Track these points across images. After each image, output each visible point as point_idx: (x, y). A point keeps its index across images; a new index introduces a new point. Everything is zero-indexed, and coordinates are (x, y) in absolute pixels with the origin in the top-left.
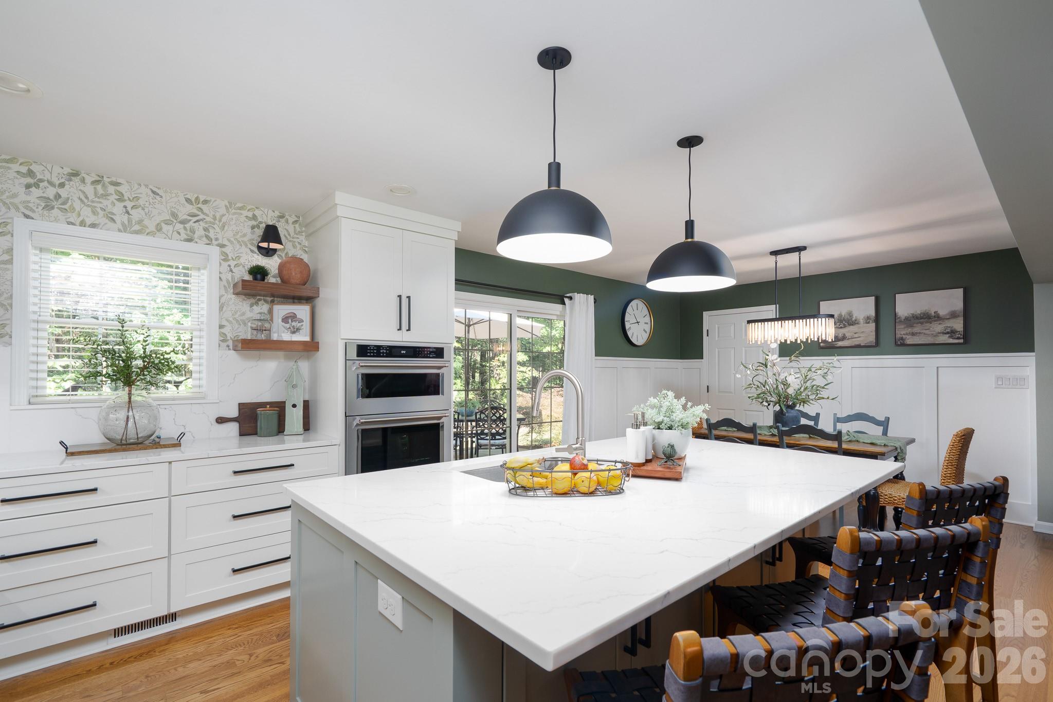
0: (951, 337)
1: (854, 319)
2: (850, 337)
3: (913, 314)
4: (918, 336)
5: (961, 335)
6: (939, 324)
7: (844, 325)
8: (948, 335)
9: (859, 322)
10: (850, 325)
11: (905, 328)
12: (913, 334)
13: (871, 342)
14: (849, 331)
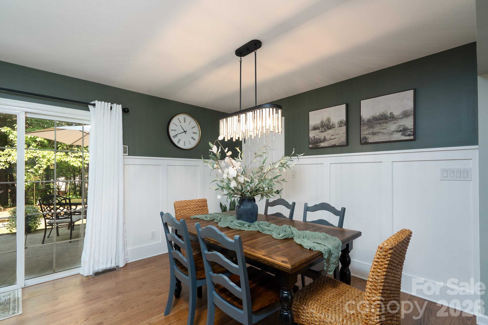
0: (403, 134)
1: (331, 124)
2: (329, 139)
3: (373, 117)
4: (377, 135)
5: (412, 132)
6: (394, 124)
7: (325, 129)
8: (401, 133)
9: (335, 126)
10: (329, 129)
11: (367, 129)
12: (374, 134)
13: (343, 142)
14: (328, 134)
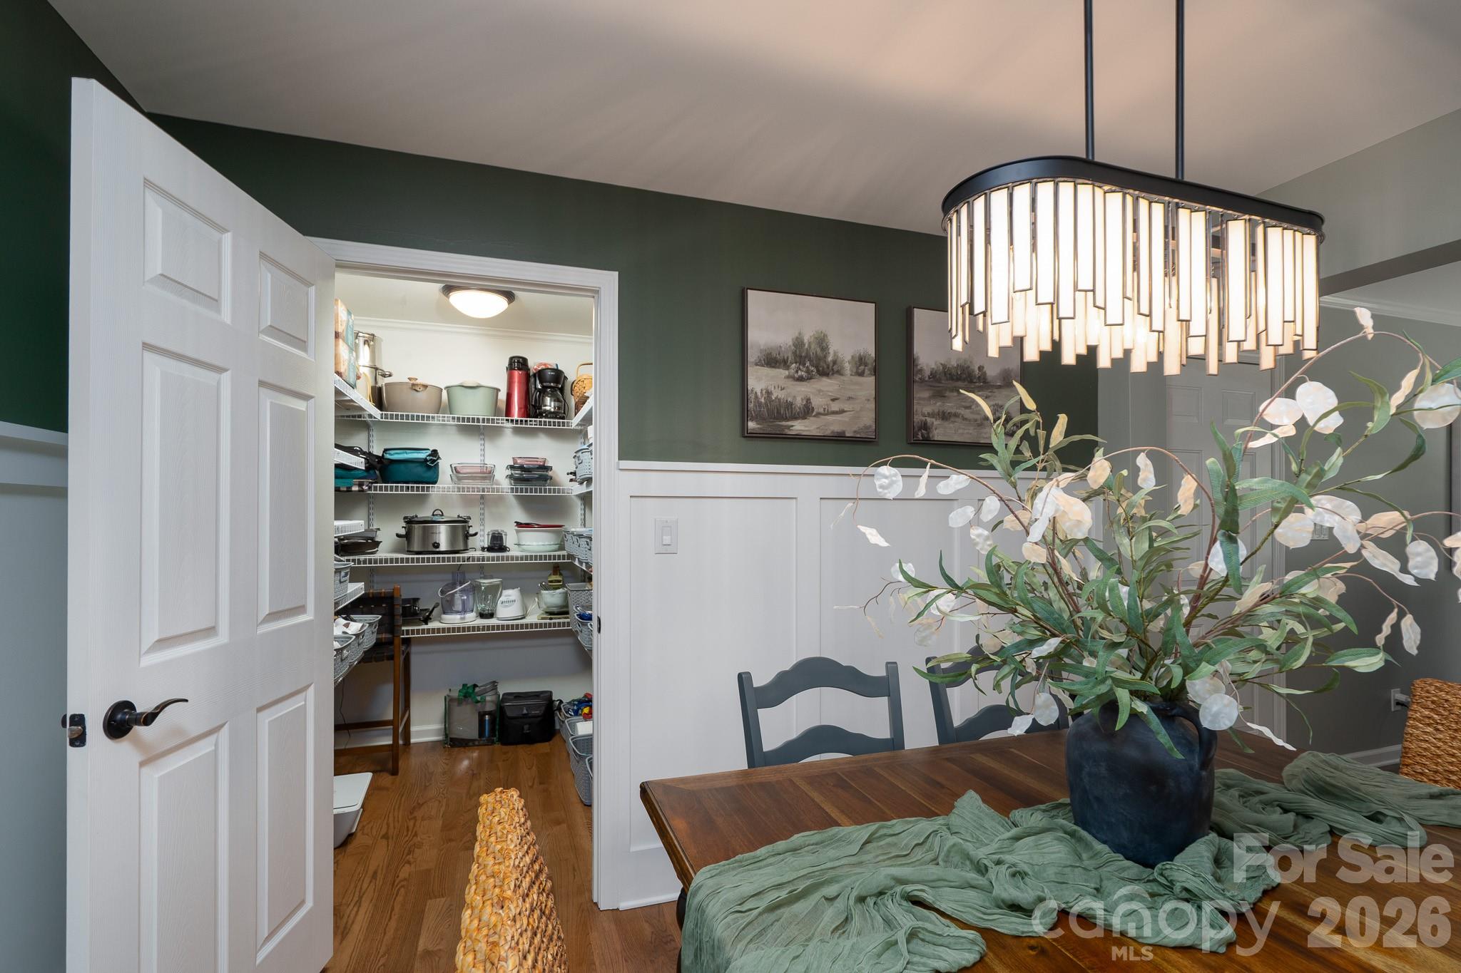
1: (830, 359)
2: (821, 410)
3: (944, 366)
4: (953, 422)
7: (808, 371)
9: (843, 368)
10: (821, 373)
11: (930, 398)
12: (945, 416)
13: (867, 427)
14: (819, 391)
